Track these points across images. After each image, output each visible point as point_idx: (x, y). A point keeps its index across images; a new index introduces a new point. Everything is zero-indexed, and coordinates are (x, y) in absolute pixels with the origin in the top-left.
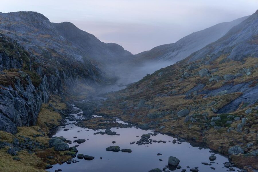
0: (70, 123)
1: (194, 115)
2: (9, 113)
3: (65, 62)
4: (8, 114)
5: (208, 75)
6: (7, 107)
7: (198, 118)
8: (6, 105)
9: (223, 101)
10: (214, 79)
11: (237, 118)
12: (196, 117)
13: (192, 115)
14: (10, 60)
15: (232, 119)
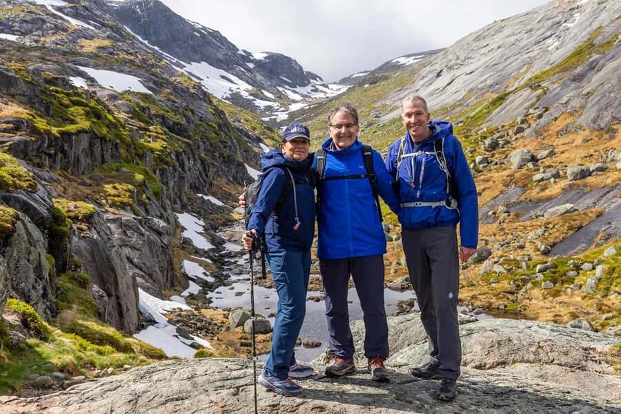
0: (239, 280)
1: (502, 260)
2: (144, 264)
3: (179, 126)
4: (143, 266)
5: (530, 165)
6: (138, 253)
7: (509, 265)
8: (135, 248)
9: (562, 229)
10: (543, 175)
11: (587, 266)
12: (505, 264)
13: (496, 259)
14: (101, 144)
15: (578, 268)
